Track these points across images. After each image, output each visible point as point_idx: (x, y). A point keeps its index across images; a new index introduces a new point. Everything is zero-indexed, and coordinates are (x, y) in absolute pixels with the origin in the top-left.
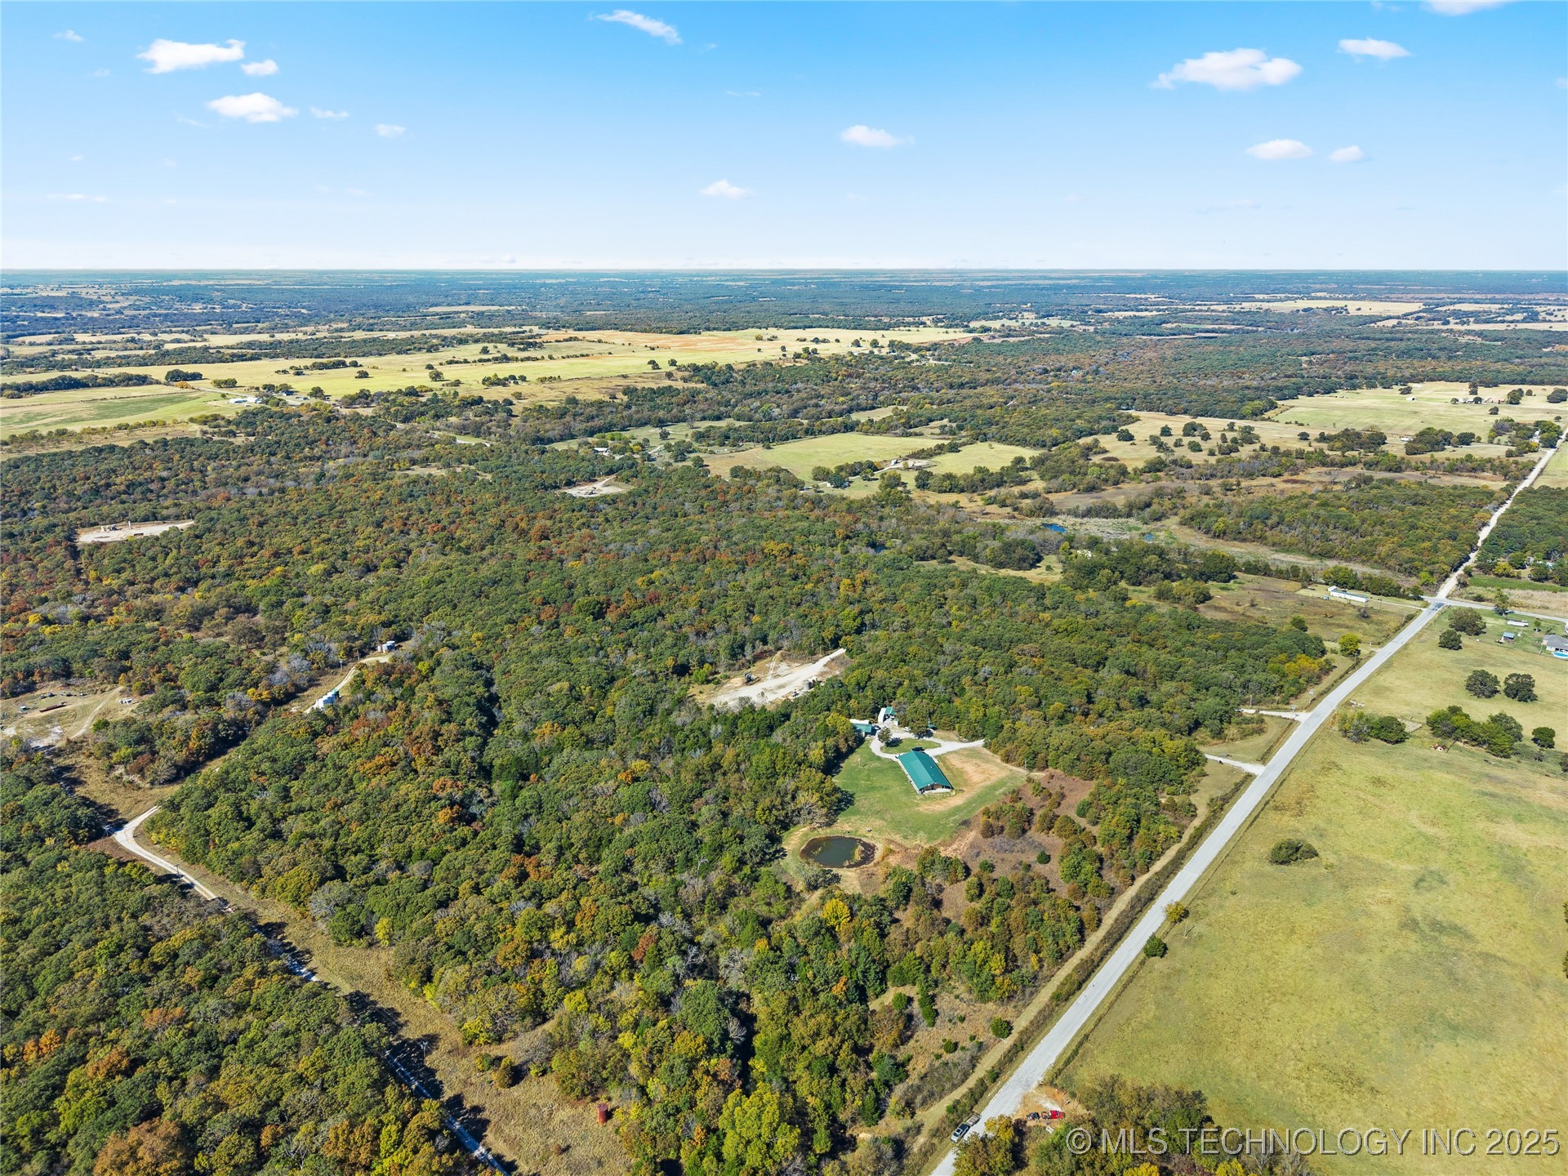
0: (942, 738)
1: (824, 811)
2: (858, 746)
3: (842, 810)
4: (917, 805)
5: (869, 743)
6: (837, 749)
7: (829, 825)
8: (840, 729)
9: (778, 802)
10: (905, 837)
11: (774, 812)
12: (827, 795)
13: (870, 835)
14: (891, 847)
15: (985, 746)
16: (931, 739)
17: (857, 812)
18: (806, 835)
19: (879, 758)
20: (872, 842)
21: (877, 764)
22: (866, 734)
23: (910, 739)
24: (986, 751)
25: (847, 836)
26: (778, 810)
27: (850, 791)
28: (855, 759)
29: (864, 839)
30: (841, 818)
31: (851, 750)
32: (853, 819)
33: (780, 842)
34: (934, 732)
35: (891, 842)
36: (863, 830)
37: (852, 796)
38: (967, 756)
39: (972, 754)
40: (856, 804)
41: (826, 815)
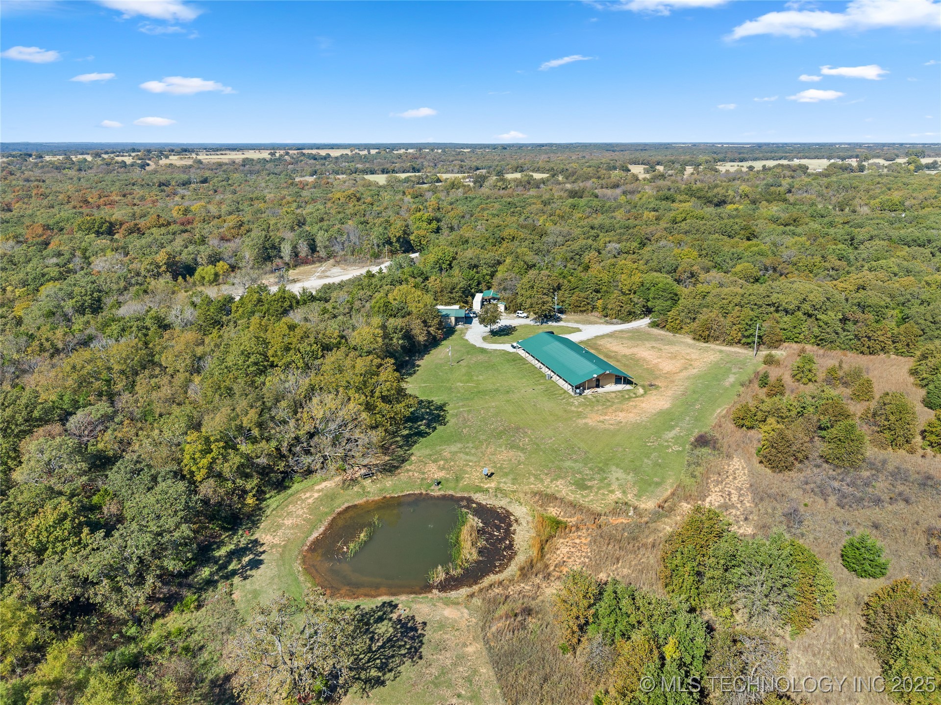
0: (577, 322)
1: (376, 436)
2: (445, 339)
3: (421, 434)
4: (579, 415)
5: (463, 333)
6: (408, 336)
7: (390, 469)
8: (412, 307)
9: (249, 419)
10: (581, 485)
11: (245, 447)
12: (385, 399)
13: (492, 485)
14: (553, 511)
15: (655, 325)
16: (561, 324)
17: (457, 437)
18: (330, 497)
19: (483, 351)
20: (500, 503)
21: (481, 357)
22: (458, 320)
23: (526, 326)
24: (656, 331)
25: (436, 492)
26: (254, 441)
27: (437, 399)
28: (445, 351)
29: (479, 498)
30: (419, 451)
31: (434, 342)
32: (447, 451)
33: (255, 524)
34: (563, 316)
35: (551, 498)
36: (474, 476)
37: (441, 408)
38: (630, 338)
39: (637, 336)
40: (452, 421)
41: (385, 449)
